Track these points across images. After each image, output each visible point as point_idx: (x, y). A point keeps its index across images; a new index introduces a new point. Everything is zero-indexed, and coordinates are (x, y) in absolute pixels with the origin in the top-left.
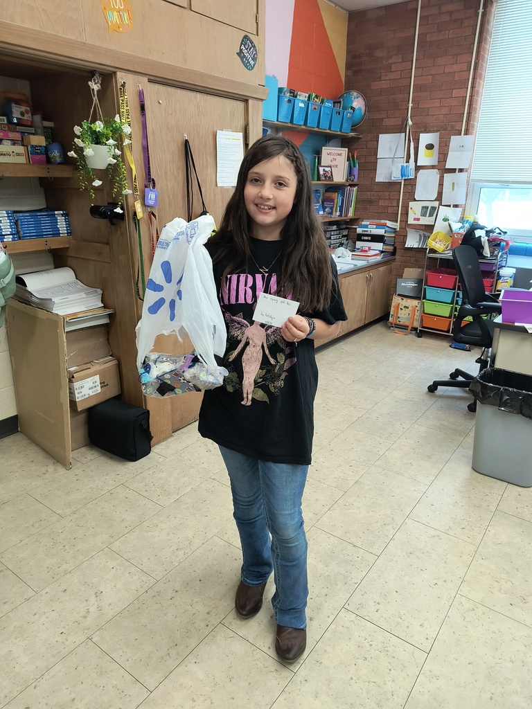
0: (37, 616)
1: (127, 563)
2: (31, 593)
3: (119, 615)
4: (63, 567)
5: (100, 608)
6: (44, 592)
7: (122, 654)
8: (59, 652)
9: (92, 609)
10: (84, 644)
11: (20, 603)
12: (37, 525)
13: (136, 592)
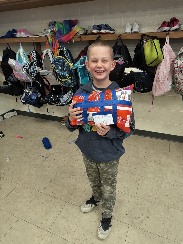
0: (128, 202)
1: (167, 220)
2: (135, 195)
3: (143, 231)
4: (150, 197)
5: (142, 221)
6: (137, 198)
7: (129, 242)
8: (120, 218)
9: (140, 219)
10: (127, 225)
11: (130, 194)
12: (160, 178)
13: (157, 232)
